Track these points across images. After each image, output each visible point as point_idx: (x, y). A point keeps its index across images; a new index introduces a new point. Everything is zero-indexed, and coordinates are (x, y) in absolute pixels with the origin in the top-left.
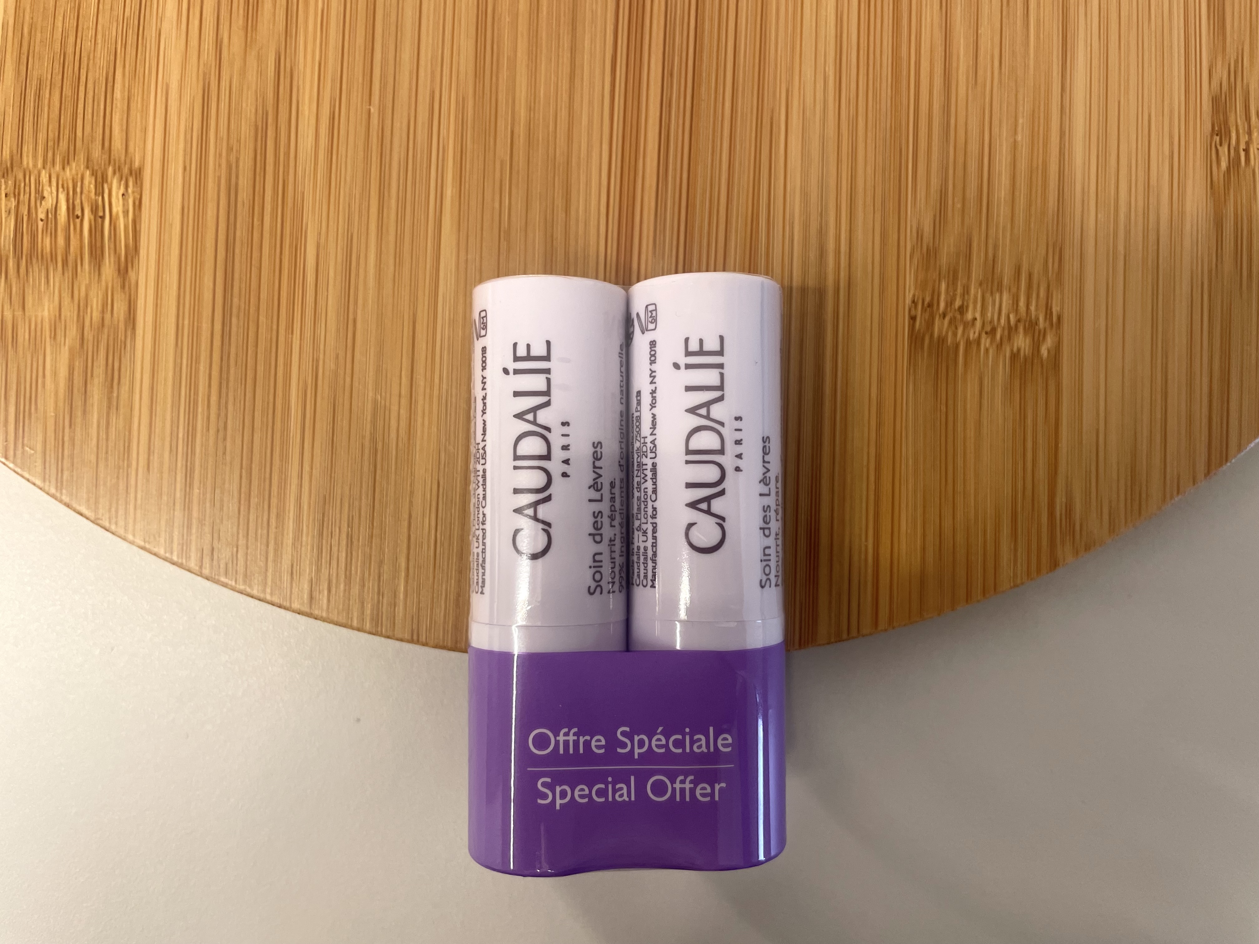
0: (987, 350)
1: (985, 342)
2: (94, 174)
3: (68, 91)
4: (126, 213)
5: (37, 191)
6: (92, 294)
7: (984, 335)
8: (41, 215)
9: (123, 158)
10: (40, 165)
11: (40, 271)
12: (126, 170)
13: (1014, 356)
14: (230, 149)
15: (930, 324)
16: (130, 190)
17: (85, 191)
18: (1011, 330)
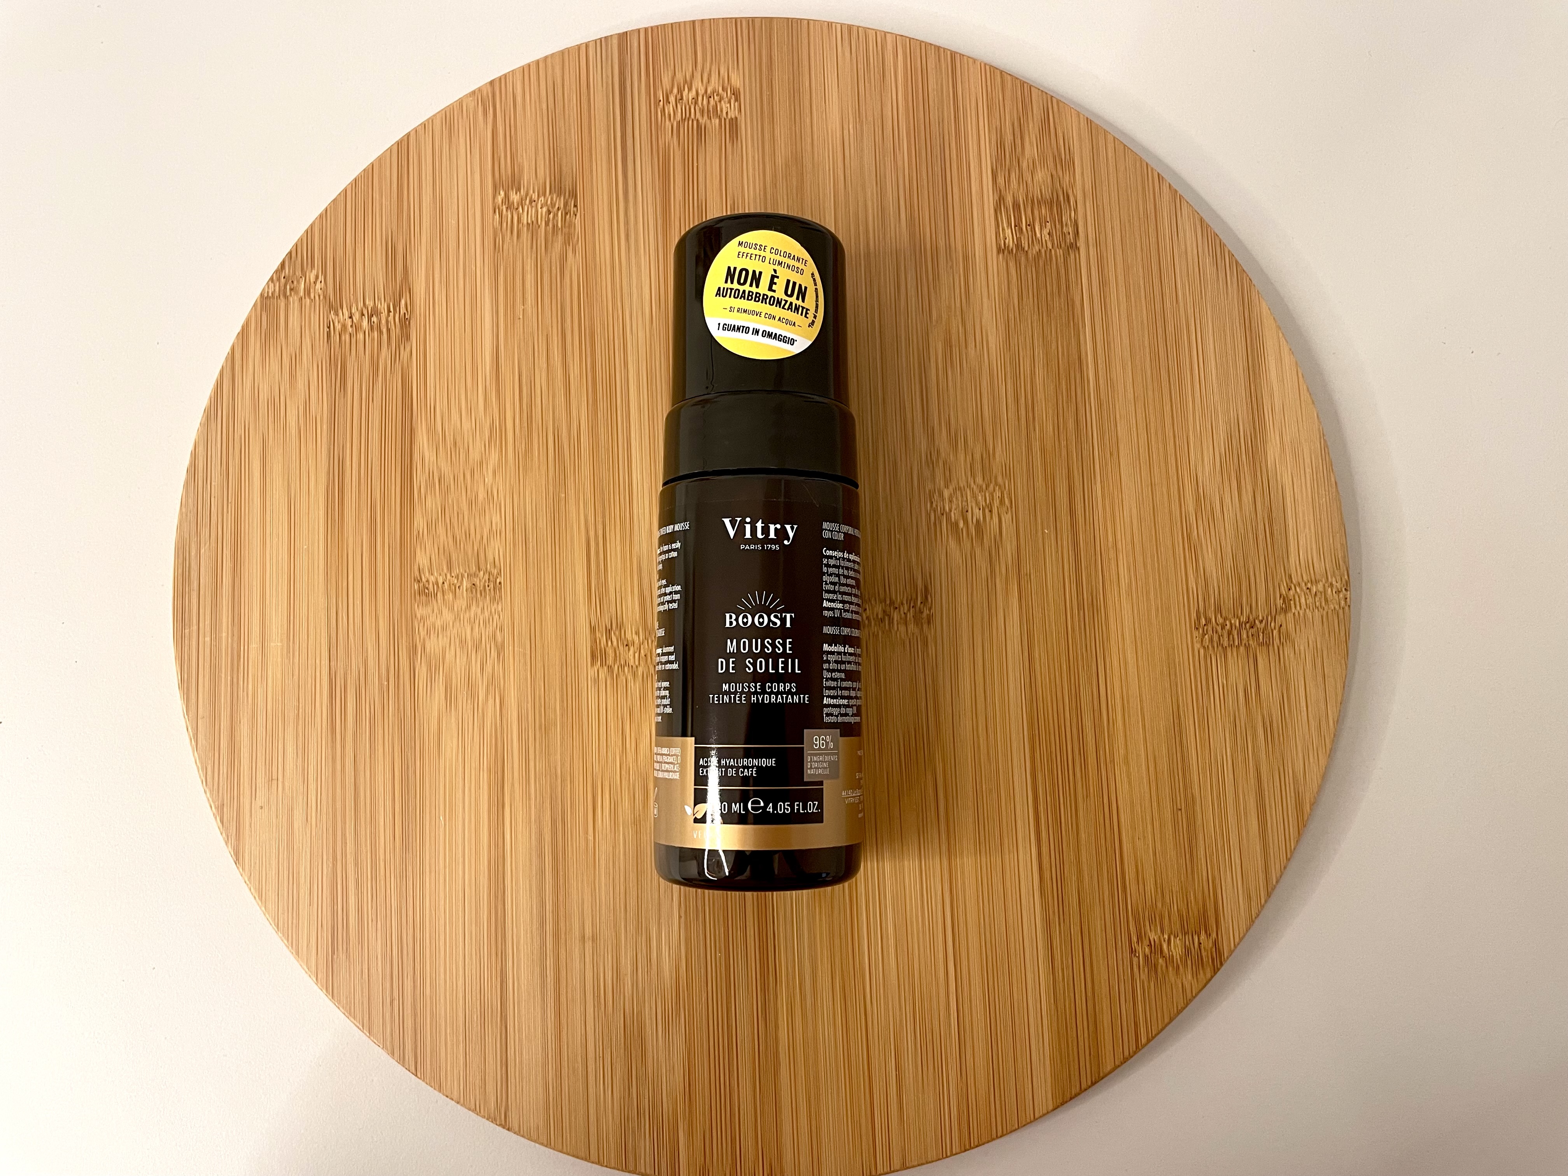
0: (534, 192)
1: (535, 197)
2: (1023, 249)
3: (1043, 292)
4: (1003, 229)
5: (1052, 237)
6: (1016, 186)
7: (536, 199)
8: (1048, 224)
9: (1008, 259)
10: (1053, 251)
11: (1046, 196)
12: (1006, 251)
13: (519, 189)
14: (952, 267)
15: (566, 204)
16: (1002, 242)
17: (1027, 239)
18: (521, 203)
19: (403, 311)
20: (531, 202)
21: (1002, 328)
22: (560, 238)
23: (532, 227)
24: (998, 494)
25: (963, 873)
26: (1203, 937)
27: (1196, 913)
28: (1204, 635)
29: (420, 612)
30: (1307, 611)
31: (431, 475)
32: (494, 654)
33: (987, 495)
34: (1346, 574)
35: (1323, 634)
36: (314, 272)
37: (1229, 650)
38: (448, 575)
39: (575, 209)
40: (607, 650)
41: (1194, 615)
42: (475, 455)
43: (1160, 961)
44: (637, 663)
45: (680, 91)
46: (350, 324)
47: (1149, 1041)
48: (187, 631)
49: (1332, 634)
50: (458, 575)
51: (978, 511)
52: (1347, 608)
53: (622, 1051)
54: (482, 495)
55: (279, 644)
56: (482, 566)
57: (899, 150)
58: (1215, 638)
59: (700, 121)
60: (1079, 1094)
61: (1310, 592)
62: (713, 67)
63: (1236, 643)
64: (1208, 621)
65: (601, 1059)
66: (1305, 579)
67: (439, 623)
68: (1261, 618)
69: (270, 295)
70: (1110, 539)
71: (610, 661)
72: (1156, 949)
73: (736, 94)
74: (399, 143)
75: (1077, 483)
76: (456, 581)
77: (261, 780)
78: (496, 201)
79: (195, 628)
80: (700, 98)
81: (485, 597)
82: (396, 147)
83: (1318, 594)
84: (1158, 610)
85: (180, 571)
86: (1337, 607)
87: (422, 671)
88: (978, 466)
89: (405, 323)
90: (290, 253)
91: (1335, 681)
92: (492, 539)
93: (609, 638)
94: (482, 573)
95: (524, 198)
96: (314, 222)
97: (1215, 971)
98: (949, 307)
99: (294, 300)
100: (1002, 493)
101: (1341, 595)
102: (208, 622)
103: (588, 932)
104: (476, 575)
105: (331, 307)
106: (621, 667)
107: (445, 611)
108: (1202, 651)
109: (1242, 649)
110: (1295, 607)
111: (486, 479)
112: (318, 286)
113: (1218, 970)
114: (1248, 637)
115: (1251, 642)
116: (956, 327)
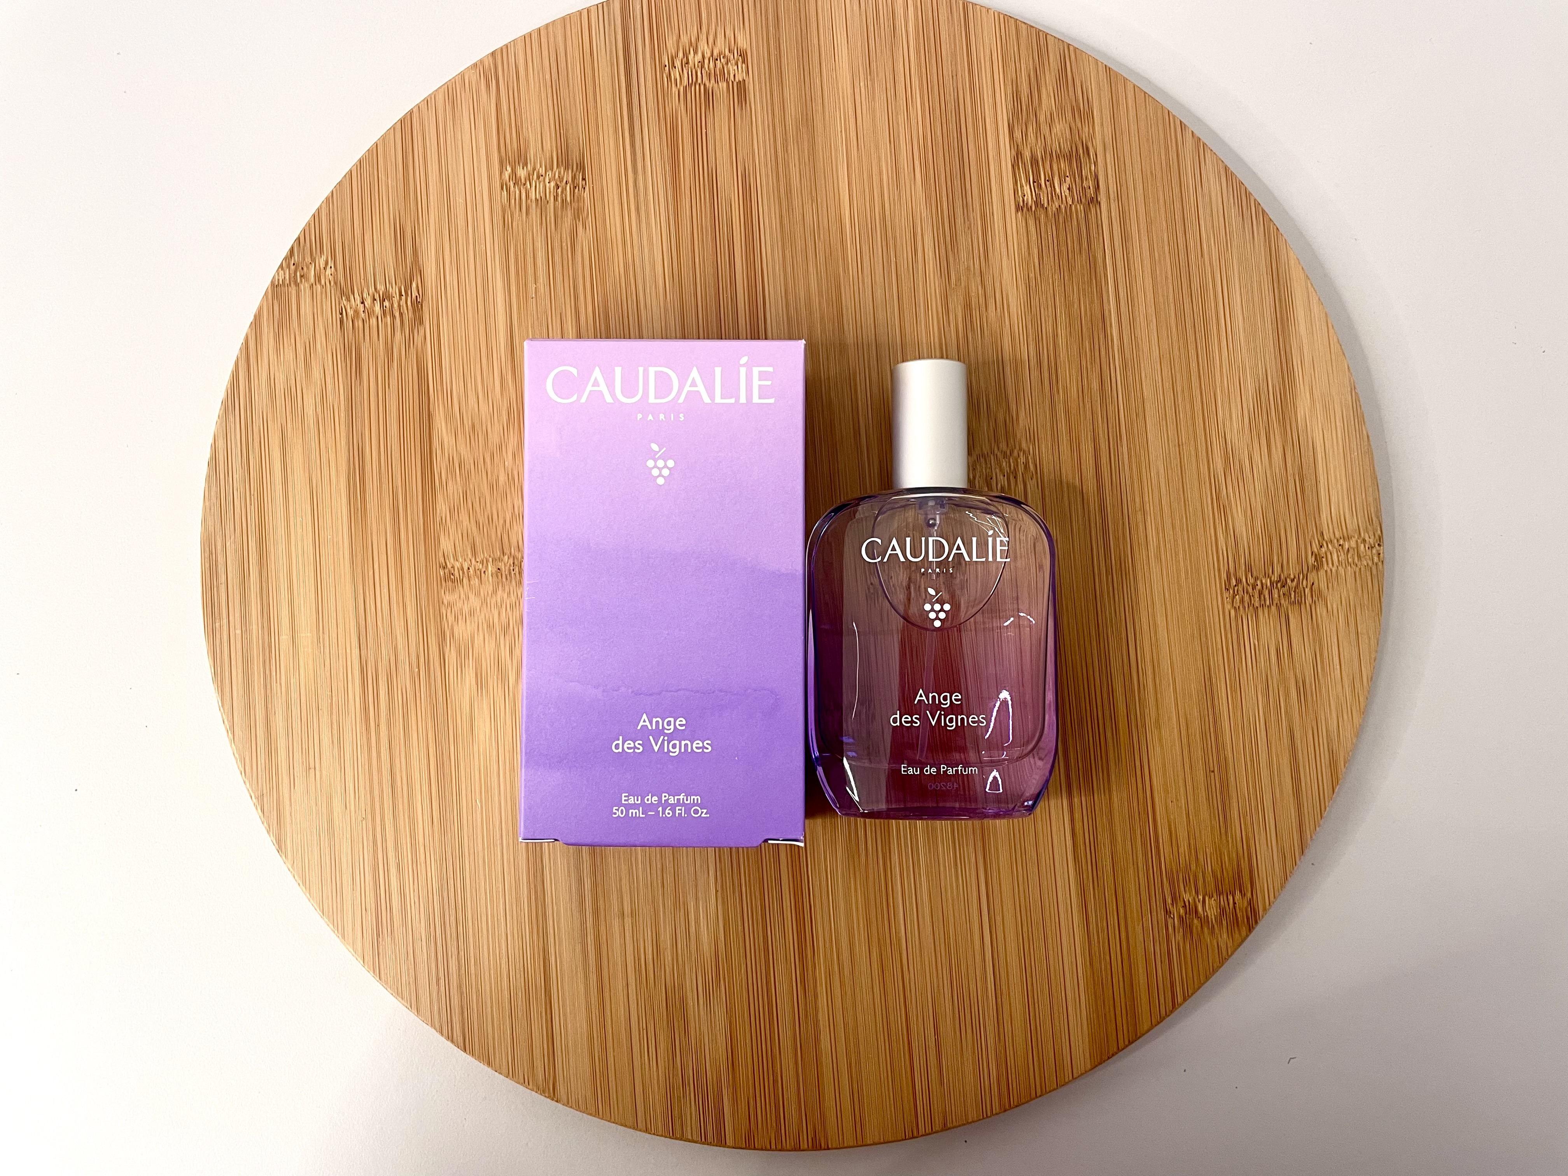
19: (415, 294)
20: (538, 178)
21: (1022, 288)
22: (569, 213)
23: (541, 203)
24: (1022, 459)
25: (996, 841)
26: (1238, 896)
27: (1231, 873)
28: (1234, 596)
29: (447, 598)
30: (1340, 568)
31: (451, 461)
33: (1011, 461)
34: (1379, 528)
35: (1357, 590)
36: (324, 258)
37: (1260, 610)
38: (473, 561)
39: (584, 182)
41: (1224, 576)
42: (494, 438)
43: (1195, 921)
45: (686, 55)
46: (362, 309)
47: (1185, 1000)
48: (217, 624)
49: (1365, 592)
50: (483, 561)
51: (1002, 477)
52: (1380, 564)
53: (665, 1023)
54: (502, 478)
55: (309, 634)
56: (507, 551)
57: (912, 106)
58: (1246, 598)
59: (707, 85)
60: (1116, 1053)
61: (1342, 548)
62: (719, 29)
63: (1268, 603)
64: (1238, 581)
65: (645, 1031)
66: (1337, 536)
67: (466, 609)
68: (1292, 576)
69: (281, 282)
70: (1138, 502)
72: (1191, 910)
73: (743, 55)
74: (402, 121)
75: (1102, 446)
76: (481, 567)
77: (298, 769)
78: (503, 177)
79: (225, 621)
80: (706, 61)
81: (511, 581)
82: (398, 126)
83: (1351, 551)
84: (1187, 572)
85: (207, 565)
86: (1370, 563)
87: (451, 656)
88: (1001, 432)
89: (417, 306)
90: (299, 238)
91: (1369, 638)
92: (515, 523)
94: (506, 557)
95: (531, 172)
96: (321, 206)
97: (1250, 929)
98: (968, 269)
99: (304, 286)
100: (1027, 459)
101: (1374, 551)
102: (238, 615)
103: (627, 909)
104: (501, 560)
105: (342, 293)
107: (472, 597)
108: (1233, 612)
109: (1273, 608)
110: (1327, 564)
111: (506, 463)
112: (328, 271)
113: (1253, 928)
114: (1279, 596)
115: (1283, 601)
116: (975, 288)
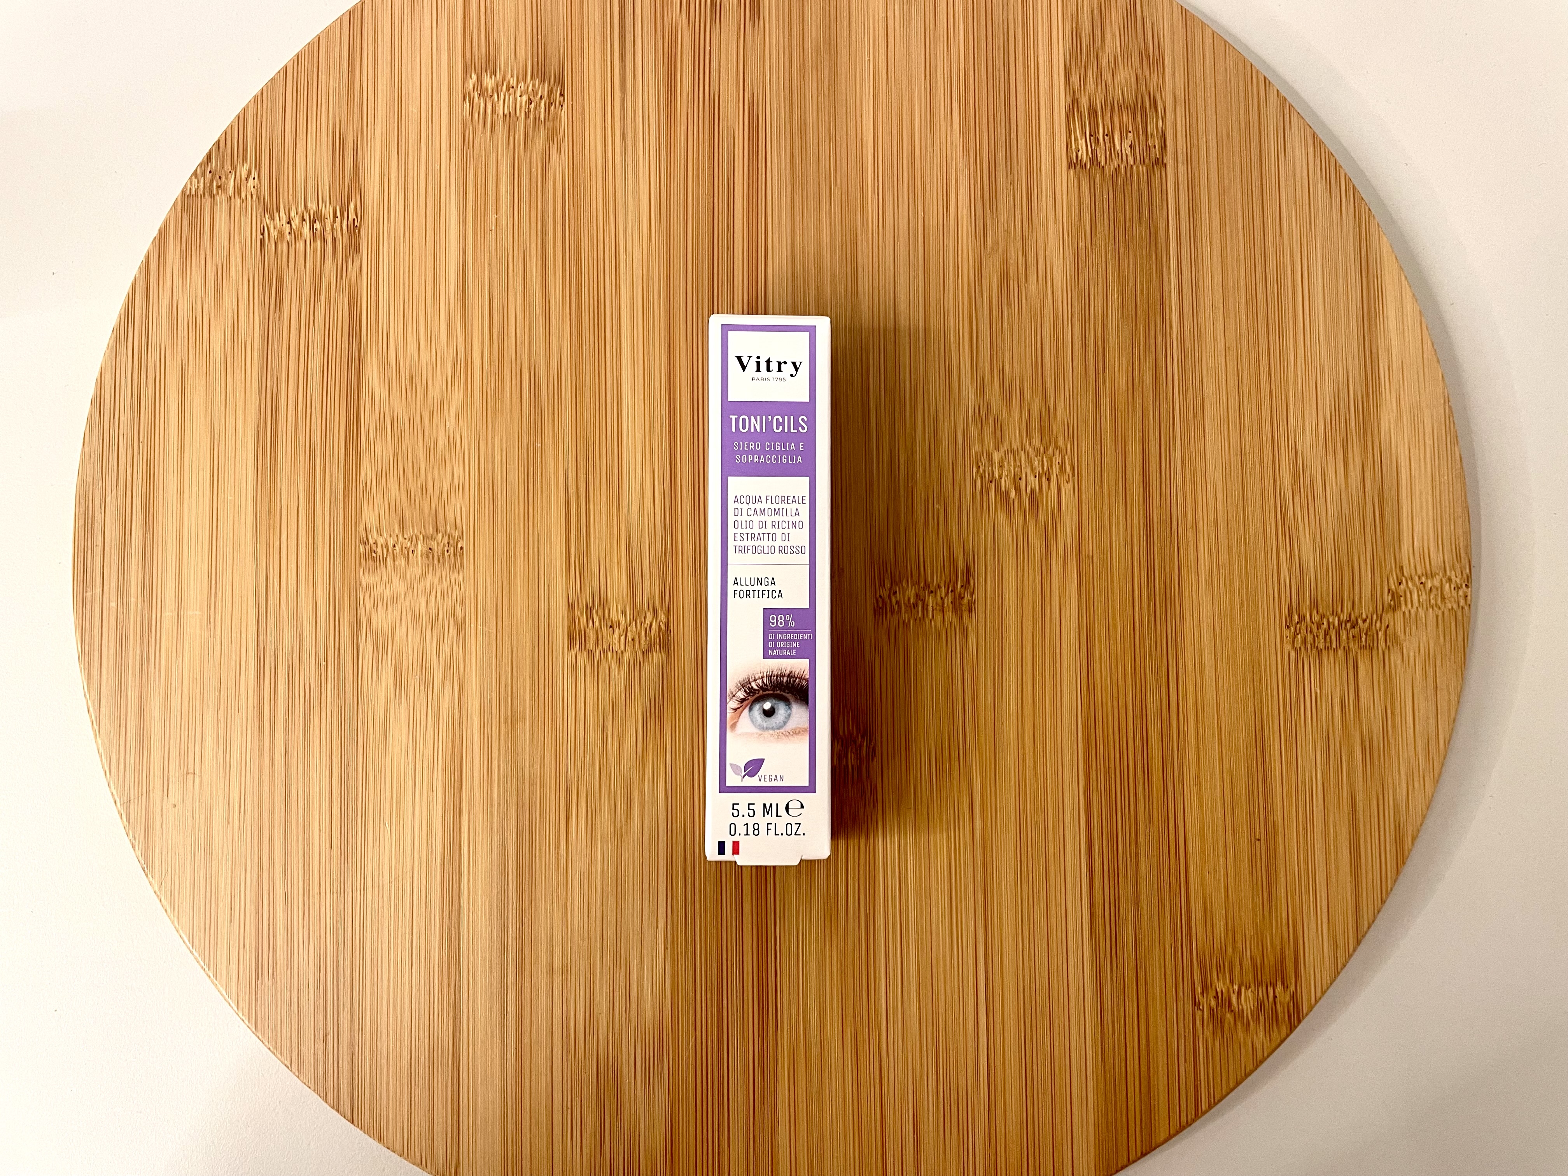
0: (512, 75)
1: (513, 82)
2: (1099, 165)
4: (1076, 139)
5: (1135, 150)
6: (1093, 87)
7: (515, 85)
8: (1130, 135)
9: (1081, 175)
10: (1135, 167)
11: (1128, 98)
12: (1078, 167)
13: (494, 73)
14: (1012, 184)
15: (550, 92)
16: (1075, 154)
17: (1103, 152)
18: (497, 89)
19: (352, 216)
20: (508, 89)
21: (1071, 257)
22: (543, 133)
23: (510, 118)
24: (1057, 459)
25: (1000, 903)
26: (1279, 988)
27: (1272, 962)
28: (1295, 635)
29: (365, 580)
30: (1420, 610)
31: (381, 417)
32: (453, 632)
33: (1045, 460)
34: (1467, 567)
35: (1438, 637)
36: (247, 167)
37: (1325, 653)
38: (400, 537)
39: (562, 99)
40: (588, 630)
41: (1285, 611)
42: (435, 393)
43: (1228, 1015)
44: (622, 648)
46: (288, 231)
47: (1210, 1107)
48: (89, 594)
49: (1448, 638)
50: (412, 538)
51: (1032, 478)
52: (1466, 608)
53: (594, 1102)
54: (442, 442)
55: (198, 613)
56: (441, 528)
57: (954, 41)
58: (1310, 638)
60: (1126, 1166)
61: (1424, 586)
63: (1334, 646)
64: (1302, 618)
65: (569, 1111)
66: (1419, 572)
67: (388, 593)
68: (1364, 616)
69: (193, 192)
70: (1189, 517)
71: (591, 645)
72: (1224, 1002)
74: (351, 13)
75: (1152, 449)
76: (409, 544)
77: (174, 773)
78: (466, 85)
79: (98, 591)
81: (444, 564)
82: (346, 19)
83: (1434, 590)
84: (1243, 604)
85: (82, 522)
86: (1455, 606)
87: (367, 649)
88: (1035, 425)
89: (354, 230)
90: (219, 142)
91: (1449, 694)
92: (453, 494)
93: (590, 617)
94: (440, 535)
95: (500, 83)
96: (247, 106)
97: (1292, 1029)
98: (1007, 232)
99: (221, 198)
100: (1063, 459)
101: (1461, 593)
102: (113, 584)
103: (557, 963)
104: (432, 538)
105: (265, 209)
106: (604, 652)
107: (396, 580)
108: (1293, 654)
109: (1340, 652)
110: (1406, 604)
111: (448, 423)
112: (251, 183)
113: (1296, 1027)
114: (1348, 638)
115: (1351, 645)
116: (1015, 253)
